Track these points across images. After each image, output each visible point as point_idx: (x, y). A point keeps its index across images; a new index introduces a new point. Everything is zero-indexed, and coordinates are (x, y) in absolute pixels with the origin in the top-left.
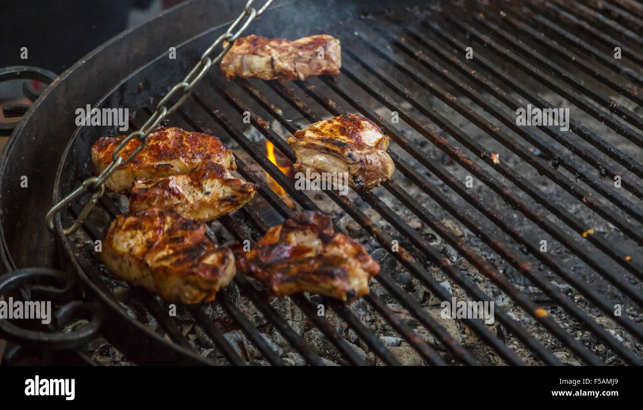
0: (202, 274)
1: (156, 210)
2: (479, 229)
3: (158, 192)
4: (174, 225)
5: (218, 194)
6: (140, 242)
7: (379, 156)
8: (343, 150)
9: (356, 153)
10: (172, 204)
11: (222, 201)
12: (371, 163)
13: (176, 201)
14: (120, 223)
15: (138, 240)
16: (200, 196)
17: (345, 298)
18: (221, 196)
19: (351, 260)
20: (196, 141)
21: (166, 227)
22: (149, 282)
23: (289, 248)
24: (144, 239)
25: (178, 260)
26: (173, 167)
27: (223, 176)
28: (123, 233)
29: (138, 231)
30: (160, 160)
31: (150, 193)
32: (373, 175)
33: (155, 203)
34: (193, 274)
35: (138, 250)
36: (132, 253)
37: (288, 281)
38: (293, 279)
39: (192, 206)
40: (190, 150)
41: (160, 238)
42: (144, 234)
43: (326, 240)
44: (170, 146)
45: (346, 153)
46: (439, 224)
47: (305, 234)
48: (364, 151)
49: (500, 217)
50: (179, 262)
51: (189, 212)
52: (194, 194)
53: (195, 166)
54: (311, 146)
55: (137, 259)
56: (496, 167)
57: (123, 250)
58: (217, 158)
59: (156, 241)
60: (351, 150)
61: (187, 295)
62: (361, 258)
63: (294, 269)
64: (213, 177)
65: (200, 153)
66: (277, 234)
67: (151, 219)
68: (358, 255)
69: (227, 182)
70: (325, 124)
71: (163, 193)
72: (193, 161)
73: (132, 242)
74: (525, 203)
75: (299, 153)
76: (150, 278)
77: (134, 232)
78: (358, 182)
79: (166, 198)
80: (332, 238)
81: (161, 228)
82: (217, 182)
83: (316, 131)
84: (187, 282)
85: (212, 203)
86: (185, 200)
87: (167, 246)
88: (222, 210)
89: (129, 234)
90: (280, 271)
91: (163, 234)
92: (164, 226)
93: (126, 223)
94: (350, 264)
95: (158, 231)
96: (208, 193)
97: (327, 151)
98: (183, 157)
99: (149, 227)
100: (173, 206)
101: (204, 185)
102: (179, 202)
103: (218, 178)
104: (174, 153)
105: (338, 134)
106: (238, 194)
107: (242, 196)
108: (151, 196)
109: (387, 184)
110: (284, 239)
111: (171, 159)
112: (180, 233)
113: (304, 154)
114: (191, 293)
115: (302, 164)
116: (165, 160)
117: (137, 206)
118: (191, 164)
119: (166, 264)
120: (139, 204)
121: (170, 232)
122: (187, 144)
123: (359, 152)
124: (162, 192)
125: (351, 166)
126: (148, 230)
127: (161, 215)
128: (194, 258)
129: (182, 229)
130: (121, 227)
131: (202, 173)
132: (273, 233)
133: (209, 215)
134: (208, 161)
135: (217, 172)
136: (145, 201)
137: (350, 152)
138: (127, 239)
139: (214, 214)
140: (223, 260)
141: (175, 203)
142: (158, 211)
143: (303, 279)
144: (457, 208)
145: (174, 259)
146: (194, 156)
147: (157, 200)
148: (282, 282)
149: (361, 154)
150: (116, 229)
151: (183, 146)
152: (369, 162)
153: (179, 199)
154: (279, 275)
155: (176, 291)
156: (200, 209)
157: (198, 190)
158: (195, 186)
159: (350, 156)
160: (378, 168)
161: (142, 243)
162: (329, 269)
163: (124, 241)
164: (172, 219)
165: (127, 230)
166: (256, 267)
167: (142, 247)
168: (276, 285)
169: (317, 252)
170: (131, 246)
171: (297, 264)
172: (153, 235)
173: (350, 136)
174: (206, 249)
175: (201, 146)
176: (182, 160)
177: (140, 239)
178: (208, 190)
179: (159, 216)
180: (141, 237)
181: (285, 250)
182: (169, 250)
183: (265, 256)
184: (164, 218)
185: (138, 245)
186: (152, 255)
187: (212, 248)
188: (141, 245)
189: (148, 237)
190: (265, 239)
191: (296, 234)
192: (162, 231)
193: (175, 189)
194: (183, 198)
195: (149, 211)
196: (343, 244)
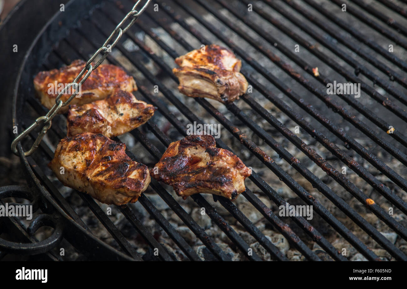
0: (129, 187)
1: (89, 134)
2: (314, 132)
3: (88, 119)
4: (104, 146)
5: (129, 115)
6: (80, 161)
7: (237, 78)
8: (213, 77)
9: (223, 79)
10: (99, 127)
11: (133, 120)
12: (233, 85)
13: (101, 124)
14: (64, 147)
15: (79, 159)
16: (116, 117)
17: (231, 198)
18: (131, 116)
19: (232, 170)
20: (108, 72)
21: (98, 148)
22: (90, 190)
23: (186, 159)
24: (83, 158)
25: (110, 176)
26: (94, 94)
27: (131, 101)
28: (68, 153)
29: (78, 152)
30: (85, 90)
31: (82, 120)
32: (234, 92)
33: (86, 127)
34: (123, 187)
35: (80, 167)
36: (75, 170)
37: (189, 187)
38: (193, 186)
39: (112, 125)
40: (104, 81)
41: (95, 156)
42: (83, 154)
43: (212, 154)
44: (91, 79)
45: (216, 80)
46: (285, 129)
47: (197, 149)
48: (228, 77)
49: (327, 120)
50: (111, 178)
52: (112, 115)
53: (109, 93)
54: (189, 74)
55: (80, 174)
56: (317, 78)
57: (70, 168)
58: (124, 85)
59: (92, 160)
60: (219, 77)
61: (119, 200)
62: (239, 167)
63: (193, 178)
64: (124, 102)
65: (111, 82)
66: (177, 148)
67: (87, 143)
68: (236, 165)
69: (134, 106)
70: (196, 54)
71: (92, 119)
72: (108, 89)
73: (75, 161)
74: (343, 109)
75: (181, 79)
76: (91, 188)
77: (75, 153)
78: (224, 98)
79: (94, 123)
80: (216, 152)
81: (94, 149)
82: (127, 106)
83: (190, 59)
84: (118, 192)
85: (125, 122)
86: (107, 122)
87: (101, 164)
88: (133, 126)
89: (71, 154)
90: (183, 180)
91: (96, 153)
92: (96, 147)
93: (69, 146)
94: (232, 173)
96: (122, 115)
97: (201, 77)
98: (101, 87)
99: (86, 148)
100: (99, 128)
101: (118, 109)
102: (103, 124)
103: (127, 103)
104: (94, 84)
105: (206, 61)
106: (143, 115)
107: (146, 115)
108: (83, 122)
109: (244, 97)
110: (182, 153)
111: (92, 89)
112: (108, 152)
113: (185, 79)
114: (121, 198)
115: (184, 86)
116: (88, 90)
117: (74, 130)
118: (107, 91)
119: (101, 178)
120: (75, 129)
121: (101, 151)
122: (102, 76)
123: (224, 78)
124: (90, 119)
125: (219, 88)
126: (85, 151)
127: (93, 138)
128: (121, 174)
129: (109, 149)
130: (65, 149)
131: (116, 99)
132: (174, 147)
133: (124, 130)
134: (118, 89)
135: (126, 98)
136: (79, 126)
137: (218, 78)
138: (71, 158)
139: (128, 129)
140: (143, 175)
141: (100, 126)
142: (90, 135)
143: (199, 185)
144: (295, 115)
145: (108, 175)
146: (108, 85)
147: (88, 125)
148: (186, 188)
149: (226, 79)
150: (62, 151)
151: (99, 77)
152: (232, 84)
153: (103, 123)
154: (183, 183)
155: (110, 198)
156: (117, 126)
157: (114, 112)
158: (112, 109)
159: (219, 81)
160: (237, 87)
161: (82, 161)
162: (218, 178)
163: (69, 160)
164: (101, 141)
165: (70, 151)
166: (165, 175)
167: (82, 164)
168: (181, 191)
169: (207, 163)
170: (74, 164)
171: (194, 174)
172: (90, 155)
173: (215, 63)
174: (129, 166)
175: (111, 76)
176: (100, 89)
177: (80, 158)
178: (121, 112)
179: (91, 139)
180: (81, 157)
181: (183, 161)
182: (102, 167)
183: (170, 167)
184: (95, 140)
185: (79, 163)
186: (90, 171)
187: (133, 165)
188: (81, 162)
189: (86, 156)
190: (168, 152)
191: (190, 149)
192: (95, 151)
193: (99, 116)
194: (106, 121)
195: (83, 135)
196: (225, 156)
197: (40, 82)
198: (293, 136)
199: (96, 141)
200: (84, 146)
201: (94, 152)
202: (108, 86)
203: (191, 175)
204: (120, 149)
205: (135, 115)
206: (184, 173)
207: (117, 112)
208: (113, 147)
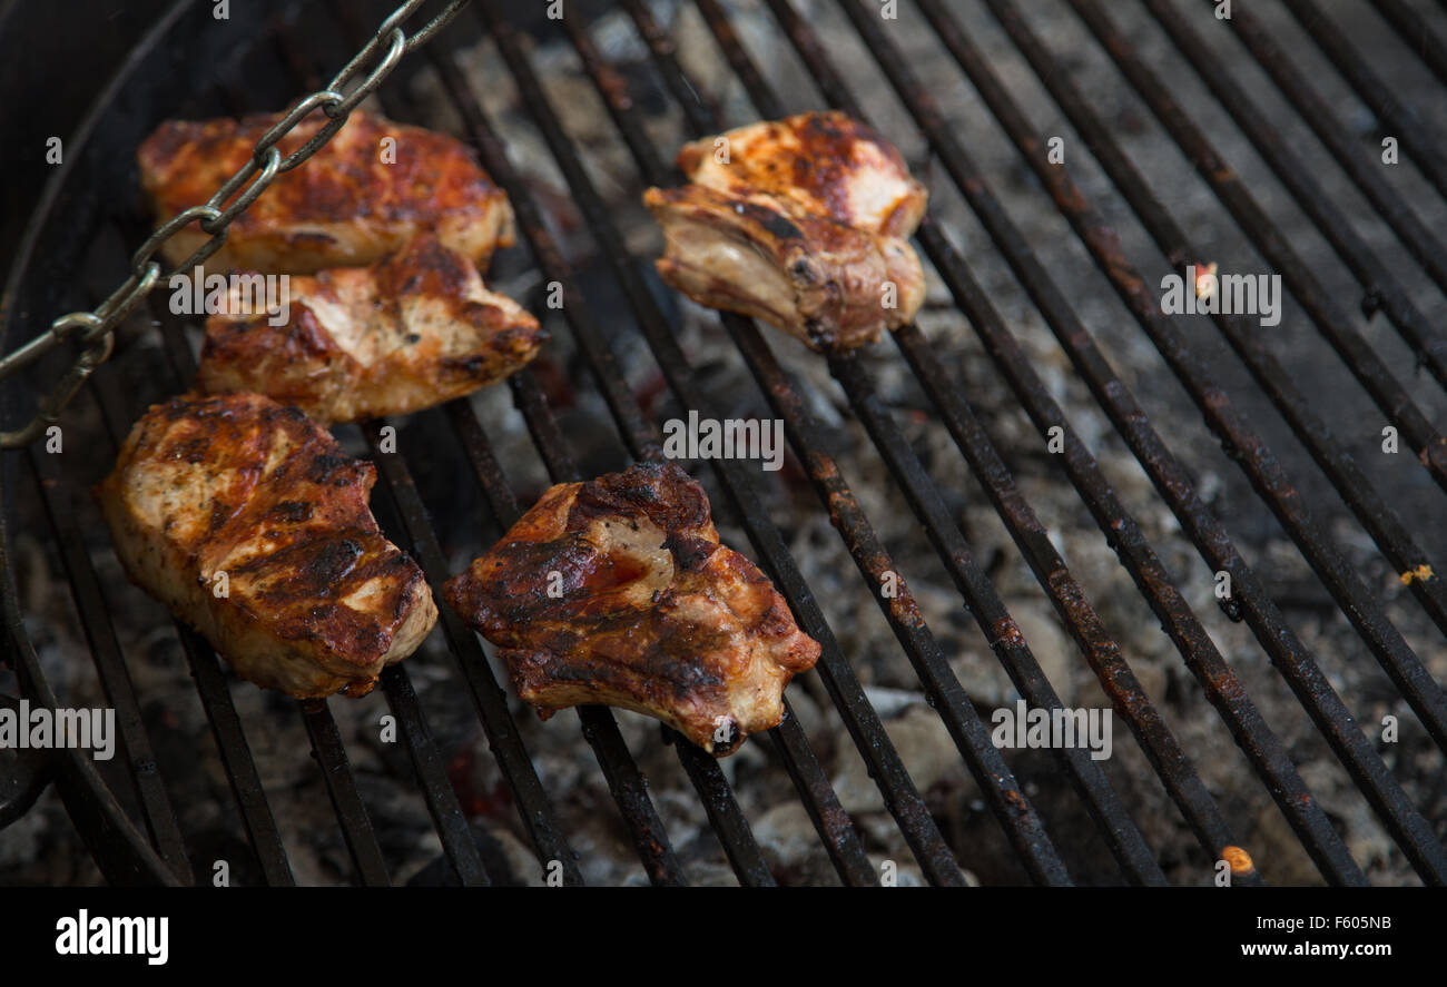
0: (333, 644)
1: (256, 401)
2: (1117, 530)
3: (269, 341)
4: (292, 460)
5: (438, 344)
6: (195, 502)
7: (887, 260)
8: (785, 249)
9: (820, 261)
10: (307, 377)
11: (452, 366)
12: (859, 287)
13: (318, 369)
14: (151, 436)
15: (191, 495)
16: (393, 342)
18: (446, 348)
19: (738, 640)
20: (413, 163)
21: (272, 463)
22: (205, 622)
23: (587, 561)
24: (208, 493)
25: (280, 583)
26: (334, 242)
27: (459, 290)
28: (157, 465)
29: (197, 465)
30: (304, 218)
31: (248, 343)
32: (860, 316)
33: (259, 371)
34: (310, 637)
35: (186, 528)
36: (169, 534)
37: (562, 679)
38: (579, 675)
39: (366, 374)
41: (250, 496)
42: (211, 475)
43: (687, 559)
44: (338, 177)
45: (790, 263)
46: (1011, 498)
47: (635, 528)
48: (845, 255)
50: (278, 594)
51: (356, 390)
52: (379, 334)
53: (392, 246)
54: (705, 219)
55: (180, 554)
57: (150, 521)
59: (237, 505)
60: (806, 253)
62: (770, 631)
63: (585, 645)
64: (432, 292)
65: (412, 204)
66: (563, 513)
67: (237, 436)
68: (761, 624)
69: (466, 311)
70: (758, 141)
71: (284, 345)
72: (392, 229)
73: (176, 498)
74: (1258, 452)
75: (673, 233)
77: (185, 467)
78: (821, 335)
79: (290, 361)
80: (703, 555)
81: (256, 466)
82: (439, 308)
83: (731, 160)
84: (295, 654)
85: (421, 369)
86: (344, 362)
87: (262, 529)
88: (448, 391)
89: (170, 472)
90: (547, 646)
91: (260, 483)
92: (267, 455)
93: (167, 437)
94: (733, 653)
95: (247, 475)
96: (413, 338)
97: (744, 239)
98: (366, 217)
99: (227, 456)
100: (308, 381)
101: (405, 313)
102: (326, 370)
103: (444, 297)
104: (342, 202)
105: (787, 178)
106: (488, 352)
107: (499, 357)
108: (249, 351)
110: (577, 534)
111: (332, 220)
112: (303, 488)
113: (686, 236)
115: (678, 262)
116: (318, 222)
117: (214, 373)
118: (386, 236)
119: (247, 588)
121: (279, 478)
122: (383, 174)
123: (827, 256)
124: (280, 344)
125: (801, 294)
126: (223, 467)
127: (266, 419)
128: (322, 582)
129: (308, 476)
130: (152, 446)
131: (408, 274)
132: (555, 506)
133: (411, 400)
134: (427, 238)
135: (444, 276)
136: (234, 365)
137: (801, 257)
138: (166, 485)
139: (425, 399)
140: (395, 604)
141: (313, 374)
142: (261, 405)
143: (601, 678)
145: (271, 580)
146: (395, 214)
147: (265, 363)
148: (549, 679)
149: (833, 263)
150: (142, 451)
151: (373, 181)
152: (854, 283)
153: (327, 362)
154: (543, 659)
156: (387, 382)
157: (389, 325)
158: (385, 311)
159: (801, 269)
160: (878, 297)
161: (201, 505)
162: (671, 661)
163: (156, 493)
164: (290, 438)
165: (167, 458)
166: (492, 612)
167: (198, 517)
168: (531, 686)
169: (656, 593)
170: (170, 510)
171: (595, 628)
172: (234, 484)
173: (817, 192)
174: (359, 554)
175: (420, 180)
176: (362, 224)
177: (198, 490)
178: (415, 328)
179: (259, 424)
180: (201, 487)
181: (576, 565)
182: (264, 540)
183: (520, 581)
184: (272, 431)
185: (189, 510)
186: (218, 549)
187: (374, 555)
188: (197, 509)
189: (218, 489)
190: (531, 521)
191: (612, 523)
192: (257, 474)
193: (316, 337)
194: (338, 359)
195: (234, 401)
196: (728, 579)
197: (159, 161)
198: (1030, 531)
199: (272, 436)
200: (223, 448)
201: (252, 475)
202: (394, 218)
203: (580, 632)
204: (346, 483)
205: (464, 349)
206: (562, 617)
207: (400, 327)
208: (324, 470)
